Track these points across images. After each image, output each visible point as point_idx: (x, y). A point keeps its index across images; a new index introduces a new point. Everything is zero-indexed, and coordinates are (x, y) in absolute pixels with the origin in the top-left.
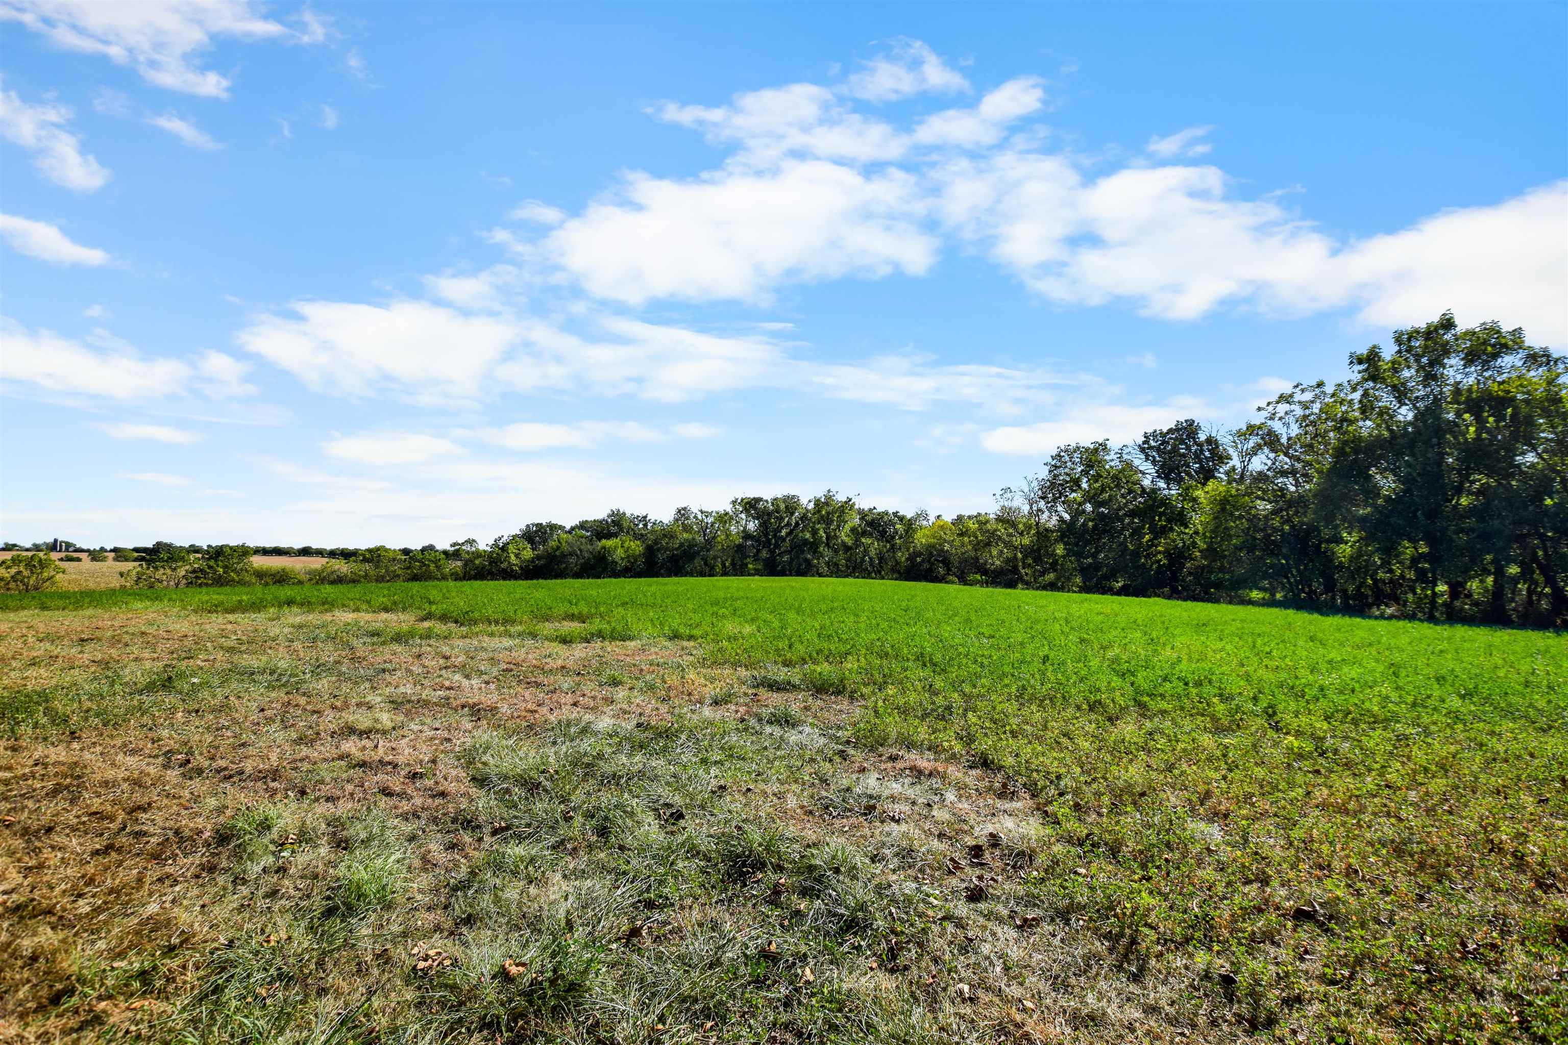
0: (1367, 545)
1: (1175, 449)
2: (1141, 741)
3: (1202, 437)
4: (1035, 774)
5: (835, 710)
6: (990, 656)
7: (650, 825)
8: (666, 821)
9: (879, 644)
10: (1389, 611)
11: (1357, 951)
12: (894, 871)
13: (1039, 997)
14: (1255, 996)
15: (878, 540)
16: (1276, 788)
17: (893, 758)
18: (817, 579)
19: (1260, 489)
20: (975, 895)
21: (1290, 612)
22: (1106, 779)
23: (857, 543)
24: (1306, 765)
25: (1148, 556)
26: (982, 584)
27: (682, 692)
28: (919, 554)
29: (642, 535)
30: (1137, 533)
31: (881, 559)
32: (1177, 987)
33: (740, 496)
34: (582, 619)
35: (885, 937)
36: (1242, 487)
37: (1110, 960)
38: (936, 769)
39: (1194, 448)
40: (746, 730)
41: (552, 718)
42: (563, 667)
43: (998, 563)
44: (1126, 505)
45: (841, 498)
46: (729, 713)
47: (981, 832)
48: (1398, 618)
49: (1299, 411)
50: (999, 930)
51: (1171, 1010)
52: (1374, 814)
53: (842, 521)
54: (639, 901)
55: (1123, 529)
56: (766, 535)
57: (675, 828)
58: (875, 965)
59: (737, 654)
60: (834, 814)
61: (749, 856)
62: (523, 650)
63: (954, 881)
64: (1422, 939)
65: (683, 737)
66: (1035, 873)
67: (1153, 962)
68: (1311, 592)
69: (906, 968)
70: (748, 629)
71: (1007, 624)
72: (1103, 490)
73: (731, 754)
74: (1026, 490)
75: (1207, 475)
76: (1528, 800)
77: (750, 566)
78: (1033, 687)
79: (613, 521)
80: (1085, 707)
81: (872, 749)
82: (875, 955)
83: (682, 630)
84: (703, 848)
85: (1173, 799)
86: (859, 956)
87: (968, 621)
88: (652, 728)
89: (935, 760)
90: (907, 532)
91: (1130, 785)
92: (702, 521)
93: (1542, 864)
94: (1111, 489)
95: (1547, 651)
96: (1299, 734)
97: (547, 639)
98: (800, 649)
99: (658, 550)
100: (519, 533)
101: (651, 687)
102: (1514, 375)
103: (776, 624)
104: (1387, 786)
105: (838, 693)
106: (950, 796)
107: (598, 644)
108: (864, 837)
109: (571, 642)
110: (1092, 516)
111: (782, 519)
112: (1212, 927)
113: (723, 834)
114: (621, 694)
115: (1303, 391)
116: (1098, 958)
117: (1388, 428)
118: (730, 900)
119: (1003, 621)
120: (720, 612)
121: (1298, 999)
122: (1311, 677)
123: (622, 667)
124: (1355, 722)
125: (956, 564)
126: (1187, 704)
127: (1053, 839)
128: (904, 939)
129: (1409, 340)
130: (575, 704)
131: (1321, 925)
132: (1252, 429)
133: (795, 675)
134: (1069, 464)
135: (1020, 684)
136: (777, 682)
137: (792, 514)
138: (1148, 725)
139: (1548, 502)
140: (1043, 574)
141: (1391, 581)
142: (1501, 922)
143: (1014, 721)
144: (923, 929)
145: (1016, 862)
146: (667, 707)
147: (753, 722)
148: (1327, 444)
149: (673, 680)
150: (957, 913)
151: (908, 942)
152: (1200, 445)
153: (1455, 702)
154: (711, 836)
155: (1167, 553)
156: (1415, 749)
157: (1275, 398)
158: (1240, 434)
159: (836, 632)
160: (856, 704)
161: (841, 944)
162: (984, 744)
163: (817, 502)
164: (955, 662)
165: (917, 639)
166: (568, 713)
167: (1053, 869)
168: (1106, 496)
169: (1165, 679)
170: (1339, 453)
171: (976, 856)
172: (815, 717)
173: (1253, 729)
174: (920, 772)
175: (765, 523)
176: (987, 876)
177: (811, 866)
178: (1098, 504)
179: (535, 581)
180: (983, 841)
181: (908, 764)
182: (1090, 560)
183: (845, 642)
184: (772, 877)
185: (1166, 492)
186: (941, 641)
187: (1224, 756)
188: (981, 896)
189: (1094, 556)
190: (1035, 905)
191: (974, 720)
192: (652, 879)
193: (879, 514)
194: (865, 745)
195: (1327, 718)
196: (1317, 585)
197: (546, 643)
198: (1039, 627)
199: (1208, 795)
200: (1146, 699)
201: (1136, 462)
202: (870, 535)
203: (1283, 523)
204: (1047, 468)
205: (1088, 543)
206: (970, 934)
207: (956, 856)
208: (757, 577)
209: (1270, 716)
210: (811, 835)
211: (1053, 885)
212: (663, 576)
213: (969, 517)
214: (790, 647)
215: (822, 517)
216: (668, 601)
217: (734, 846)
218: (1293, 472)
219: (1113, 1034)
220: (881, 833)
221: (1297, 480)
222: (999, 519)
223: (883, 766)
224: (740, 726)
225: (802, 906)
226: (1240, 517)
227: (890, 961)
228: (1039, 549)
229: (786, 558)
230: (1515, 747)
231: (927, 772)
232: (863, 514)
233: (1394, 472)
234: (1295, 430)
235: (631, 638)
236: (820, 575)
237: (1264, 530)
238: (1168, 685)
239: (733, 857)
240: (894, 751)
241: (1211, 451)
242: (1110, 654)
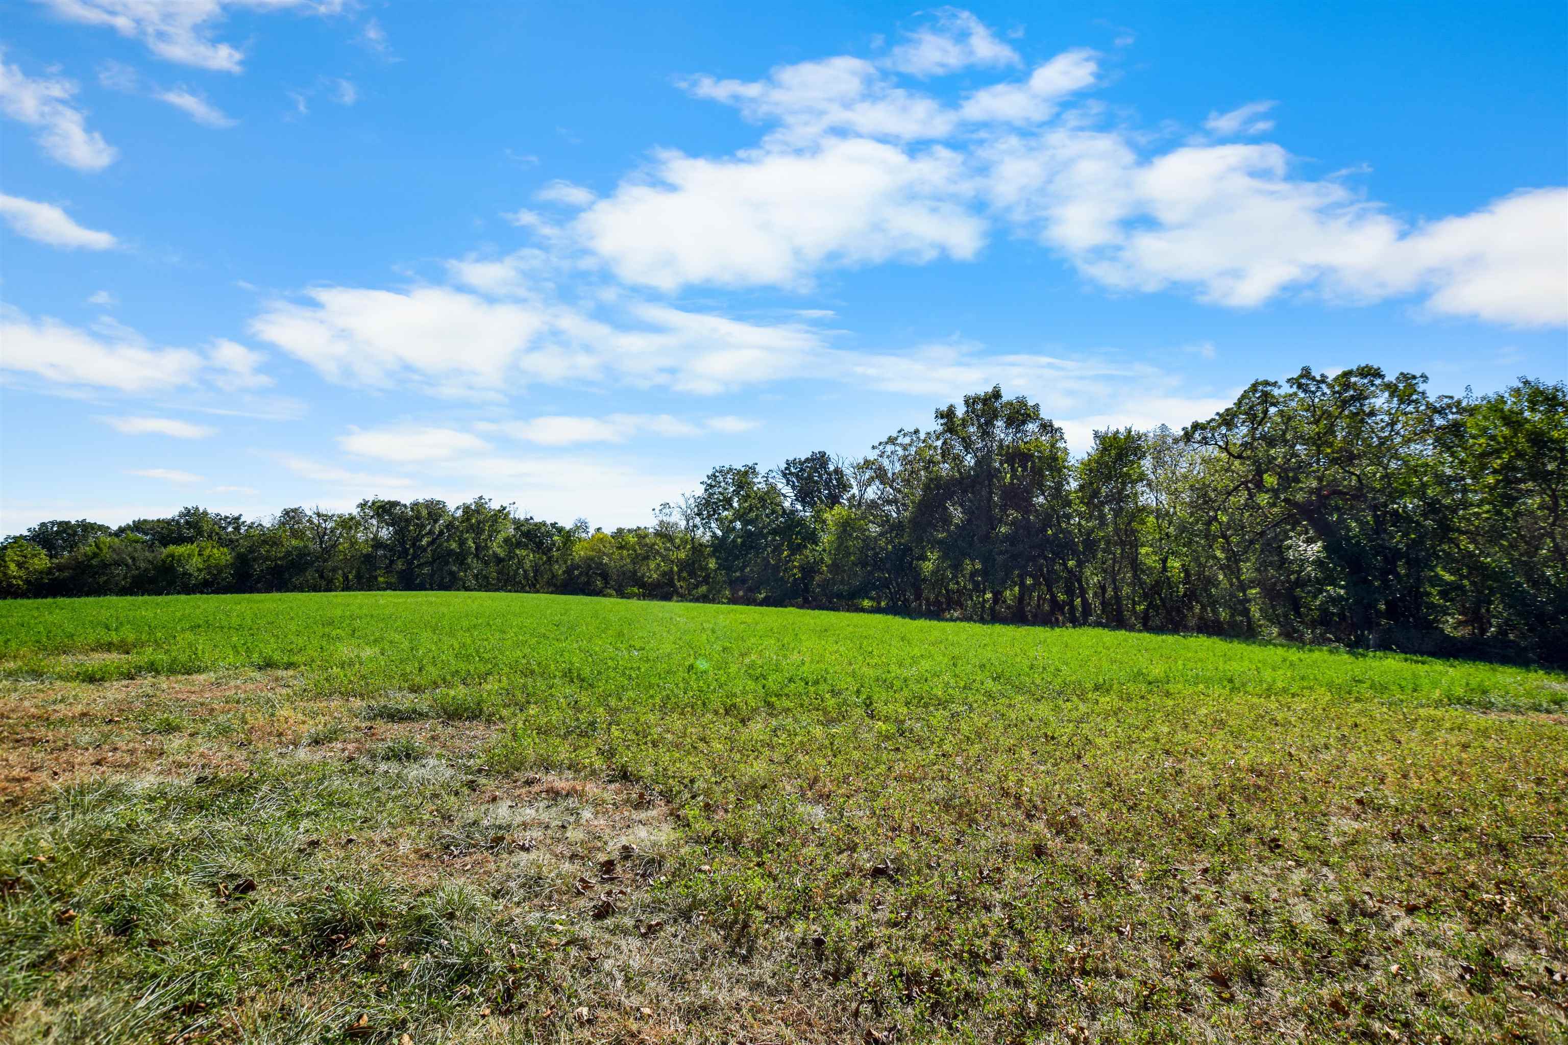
0: (943, 562)
1: (810, 477)
2: (767, 738)
3: (831, 468)
4: (671, 781)
5: (468, 737)
6: (639, 668)
7: (202, 906)
8: (228, 897)
9: (524, 661)
10: (956, 615)
11: (914, 894)
12: (518, 904)
13: (656, 1002)
14: (839, 952)
15: (534, 552)
16: (867, 767)
17: (529, 783)
18: (463, 594)
19: (872, 514)
20: (602, 912)
21: (890, 617)
22: (734, 777)
23: (511, 556)
24: (889, 745)
25: (785, 571)
26: (638, 597)
27: (270, 734)
28: (578, 567)
29: (231, 541)
30: (777, 549)
31: (536, 571)
32: (779, 959)
33: (370, 499)
34: (124, 648)
35: (502, 978)
36: (859, 512)
37: (725, 948)
38: (574, 788)
39: (824, 477)
40: (353, 771)
41: (56, 786)
42: (84, 715)
43: (655, 576)
44: (769, 524)
45: (495, 505)
46: (333, 753)
47: (614, 848)
48: (961, 620)
49: (901, 452)
50: (623, 943)
51: (771, 982)
52: (933, 779)
53: (494, 531)
54: (176, 1008)
55: (767, 546)
56: (403, 543)
57: (240, 904)
58: (487, 1011)
59: (351, 682)
60: (456, 853)
61: (342, 920)
62: (14, 696)
63: (582, 903)
64: (956, 874)
65: (265, 788)
66: (663, 878)
67: (761, 941)
68: (906, 601)
69: (522, 1006)
70: (368, 652)
71: (658, 636)
72: (751, 509)
73: (331, 801)
74: (684, 507)
75: (834, 500)
76: (1026, 753)
77: (381, 579)
78: (676, 696)
79: (187, 522)
80: (722, 711)
81: (507, 775)
82: (489, 1000)
83: (276, 657)
84: (278, 921)
85: (788, 788)
86: (470, 1005)
87: (620, 634)
88: (220, 781)
89: (574, 779)
90: (565, 544)
91: (755, 780)
92: (319, 525)
93: (1030, 801)
94: (758, 509)
95: (1045, 641)
96: (887, 719)
97: (61, 677)
98: (433, 672)
99: (255, 560)
100: (26, 533)
101: (225, 731)
102: (1033, 438)
103: (406, 645)
104: (944, 755)
105: (474, 717)
106: (587, 814)
107: (146, 682)
108: (488, 873)
109: (102, 679)
110: (741, 533)
111: (423, 526)
112: (810, 897)
113: (309, 900)
114: (176, 742)
115: (905, 435)
116: (713, 948)
117: (959, 471)
118: (310, 978)
119: (654, 634)
120: (334, 633)
121: (871, 946)
122: (898, 671)
123: (182, 708)
124: (926, 706)
125: (615, 577)
126: (807, 701)
127: (682, 842)
128: (522, 975)
129: (973, 404)
130: (98, 763)
131: (890, 878)
132: (867, 464)
133: (423, 703)
134: (723, 484)
135: (664, 693)
136: (399, 711)
137: (436, 521)
138: (774, 722)
139: (1050, 532)
140: (696, 586)
141: (958, 591)
142: (1003, 850)
143: (656, 731)
144: (545, 960)
145: (646, 871)
146: (245, 753)
147: (363, 760)
148: (919, 480)
149: (259, 719)
150: (582, 934)
151: (527, 978)
152: (829, 474)
153: (989, 684)
154: (293, 905)
155: (802, 568)
156: (962, 723)
157: (885, 439)
158: (859, 467)
159: (477, 652)
160: (493, 728)
161: (450, 998)
162: (624, 758)
163: (466, 509)
164: (604, 676)
165: (566, 654)
166: (86, 775)
167: (679, 869)
168: (753, 515)
169: (791, 680)
170: (927, 488)
171: (608, 872)
172: (444, 746)
173: (855, 718)
174: (557, 793)
175: (401, 530)
176: (616, 890)
177: (420, 917)
178: (746, 523)
179: (50, 600)
180: (616, 855)
181: (545, 787)
182: (738, 574)
183: (487, 661)
184: (370, 937)
185: (802, 514)
186: (591, 655)
187: (832, 744)
188: (607, 912)
189: (742, 569)
190: (660, 910)
191: (616, 733)
192: (198, 974)
193: (536, 525)
194: (499, 772)
195: (907, 704)
196: (910, 595)
197: (58, 683)
198: (687, 637)
199: (816, 780)
200: (774, 699)
201: (780, 486)
202: (526, 546)
203: (887, 544)
204: (703, 487)
205: (737, 558)
206: (593, 954)
207: (586, 876)
208: (389, 592)
209: (868, 706)
210: (423, 882)
211: (678, 888)
212: (259, 591)
213: (629, 531)
214: (420, 670)
215: (472, 525)
216: (262, 622)
217: (322, 911)
218: (895, 501)
219: (722, 1017)
220: (508, 865)
221: (898, 508)
222: (658, 534)
223: (518, 792)
224: (346, 767)
225: (405, 966)
226: (857, 538)
227: (505, 1002)
228: (693, 563)
229: (425, 571)
230: (1022, 716)
231: (564, 793)
232: (518, 524)
233: (961, 505)
234: (898, 467)
235: (199, 671)
236: (467, 589)
237: (873, 549)
238: (792, 686)
239: (320, 925)
240: (531, 775)
241: (838, 480)
242: (747, 661)
